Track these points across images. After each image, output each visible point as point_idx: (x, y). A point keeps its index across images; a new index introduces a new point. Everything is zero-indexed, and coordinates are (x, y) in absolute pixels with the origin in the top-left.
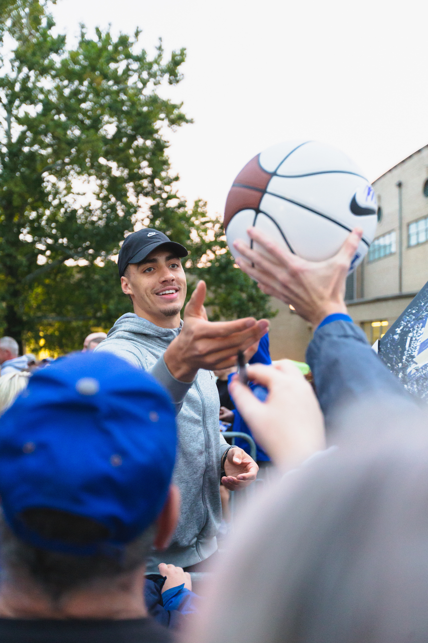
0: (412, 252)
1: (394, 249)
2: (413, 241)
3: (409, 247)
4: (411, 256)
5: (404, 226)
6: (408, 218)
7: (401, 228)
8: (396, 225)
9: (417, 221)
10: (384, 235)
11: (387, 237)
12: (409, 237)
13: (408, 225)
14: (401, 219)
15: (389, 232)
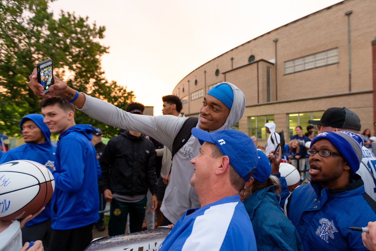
0: (192, 102)
1: (188, 101)
2: (192, 99)
3: (191, 101)
4: (192, 103)
5: (190, 94)
6: (191, 92)
7: (189, 95)
8: (188, 94)
9: (193, 93)
10: (185, 97)
11: (186, 97)
12: (191, 97)
13: (191, 94)
14: (189, 92)
15: (186, 96)
